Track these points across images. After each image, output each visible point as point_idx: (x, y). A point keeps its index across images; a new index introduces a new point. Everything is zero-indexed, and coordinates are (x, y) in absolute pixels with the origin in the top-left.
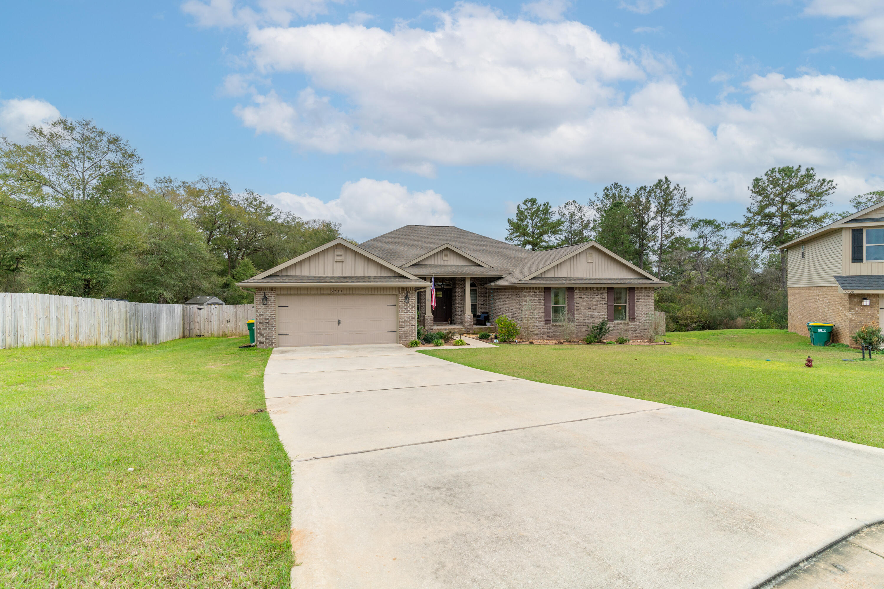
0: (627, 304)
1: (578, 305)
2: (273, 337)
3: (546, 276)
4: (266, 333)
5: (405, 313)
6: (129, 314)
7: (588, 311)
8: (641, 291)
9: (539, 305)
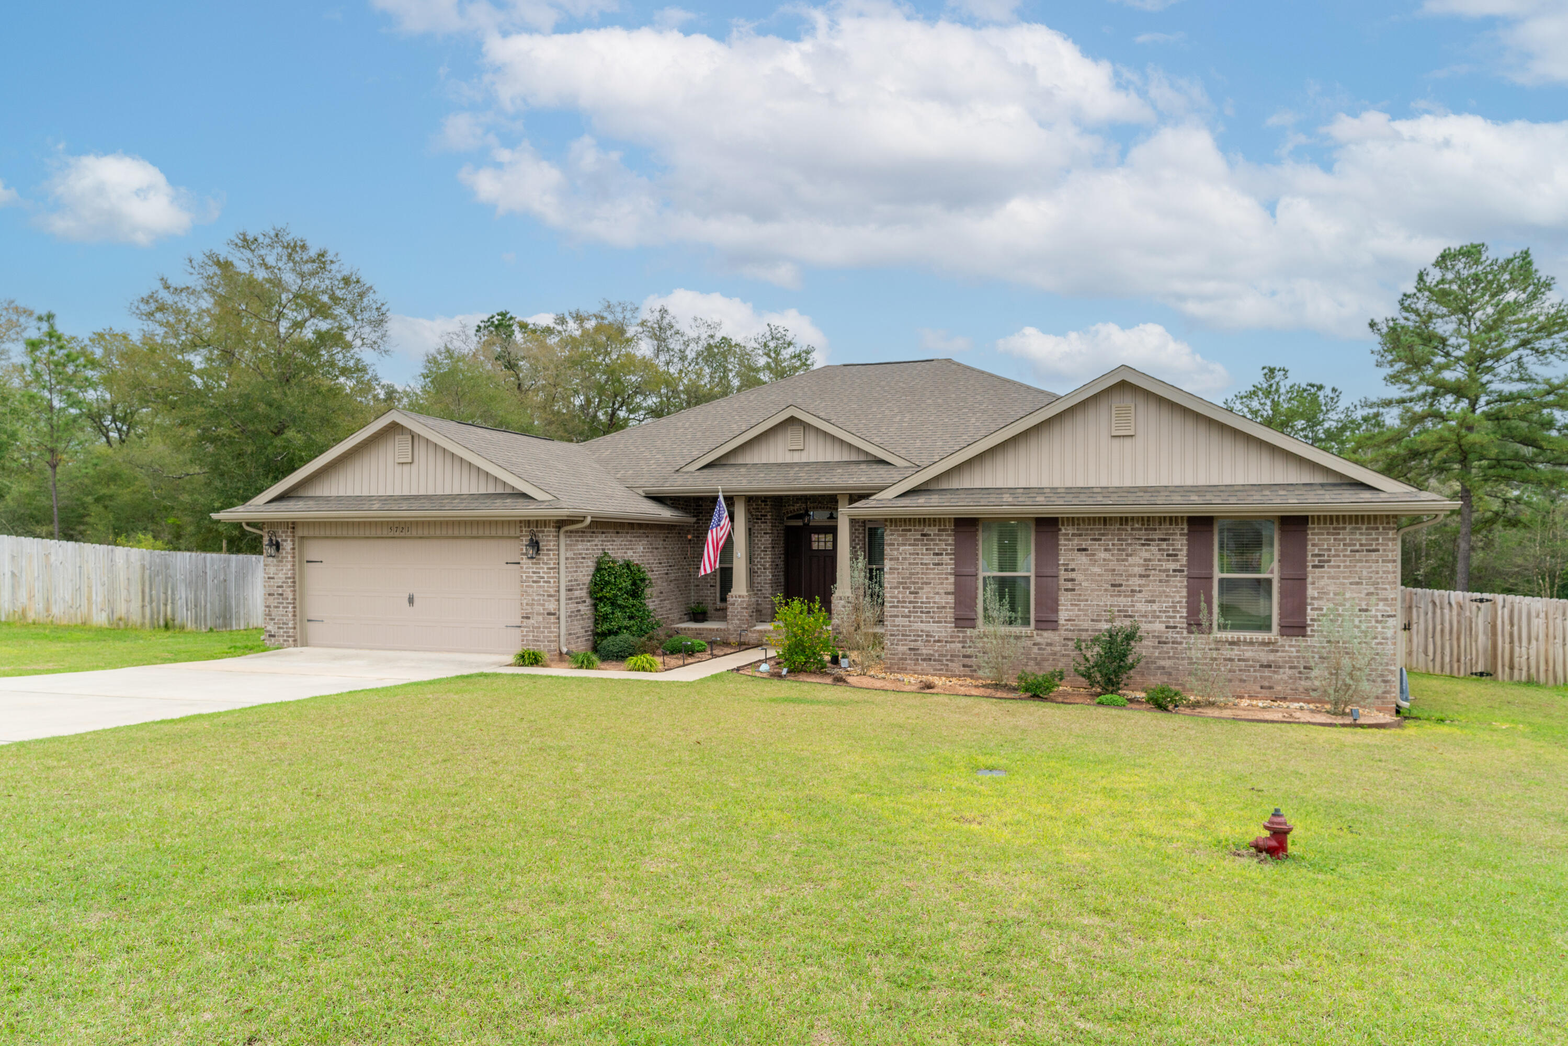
0: (1273, 576)
1: (1073, 575)
2: (290, 625)
4: (279, 615)
5: (534, 582)
6: (147, 572)
7: (1111, 596)
8: (1335, 529)
9: (936, 571)
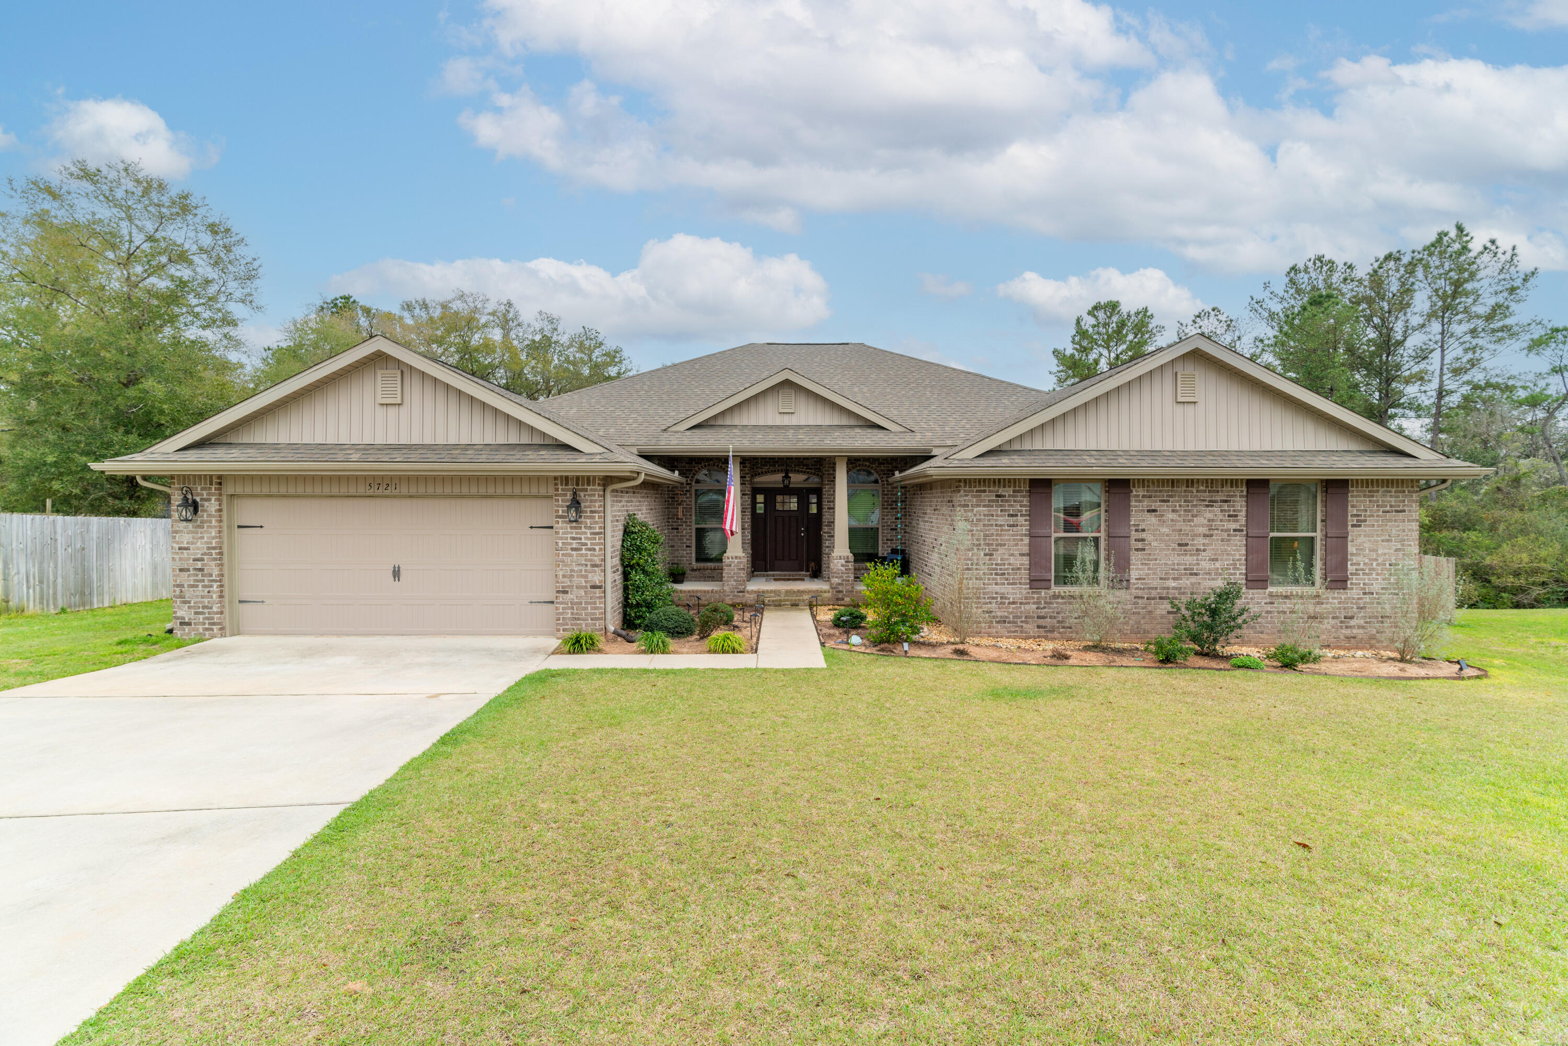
0: (1318, 535)
1: (1143, 535)
2: (215, 609)
3: (1038, 446)
4: (197, 596)
5: (572, 549)
7: (1178, 555)
8: (1370, 492)
9: (1011, 532)
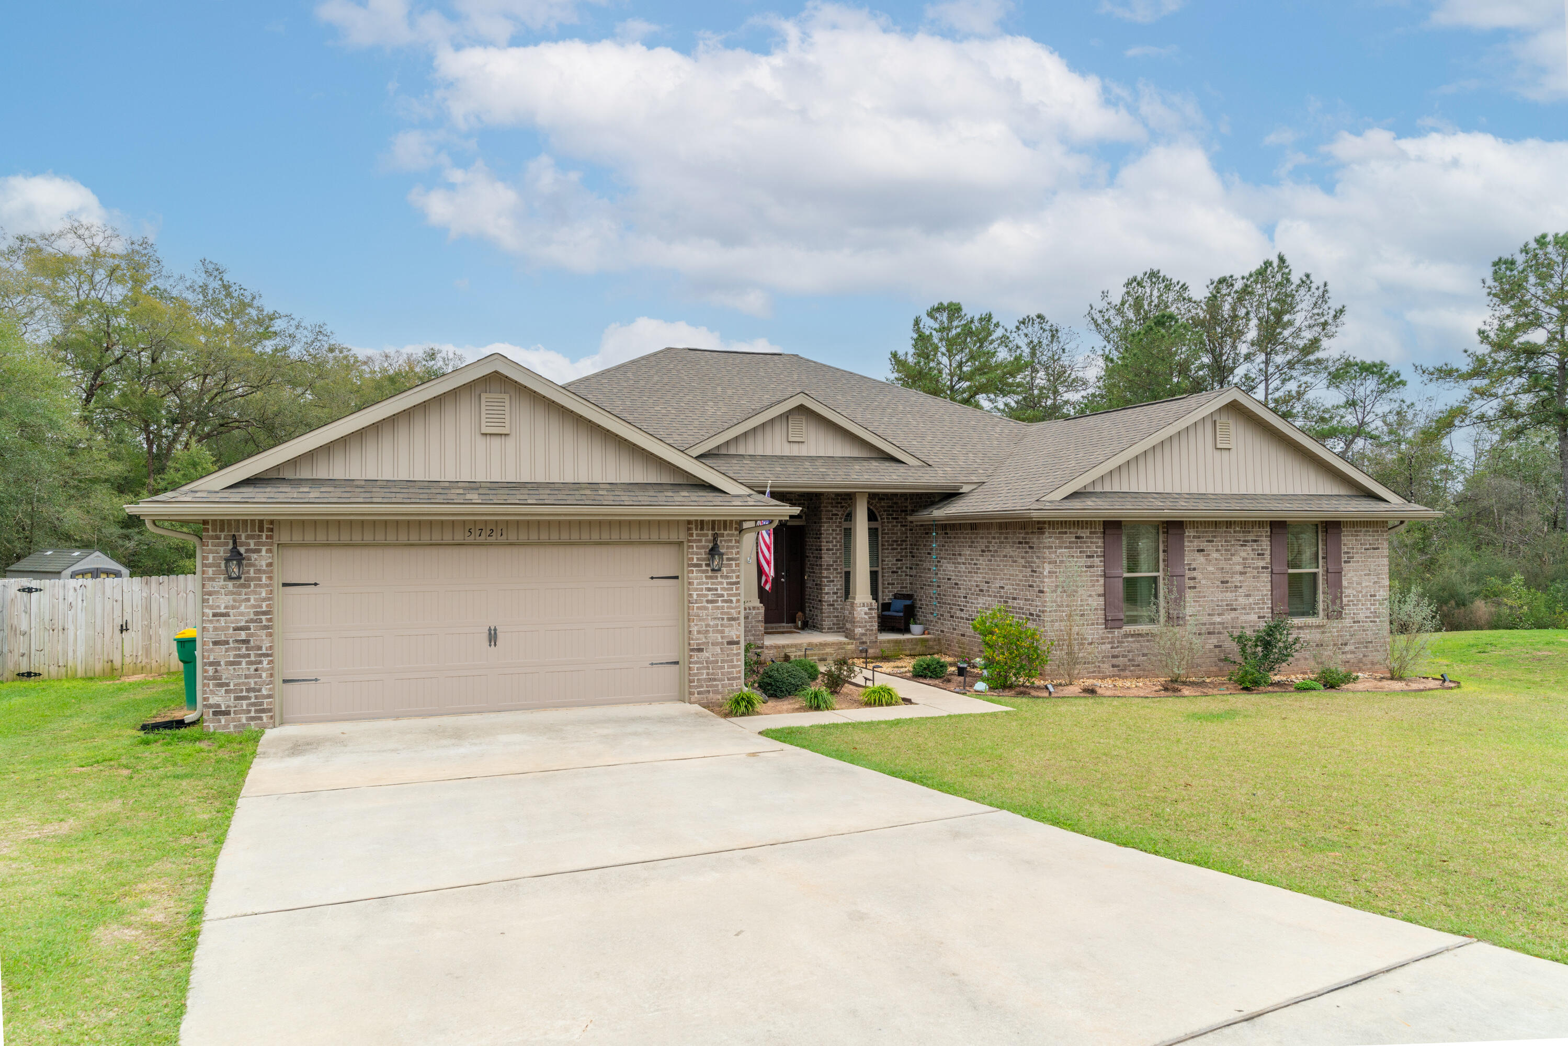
0: (1320, 571)
1: (1195, 574)
2: (264, 692)
3: (1107, 489)
4: (239, 676)
5: (708, 602)
7: (1222, 592)
8: (1356, 531)
9: (1089, 573)
